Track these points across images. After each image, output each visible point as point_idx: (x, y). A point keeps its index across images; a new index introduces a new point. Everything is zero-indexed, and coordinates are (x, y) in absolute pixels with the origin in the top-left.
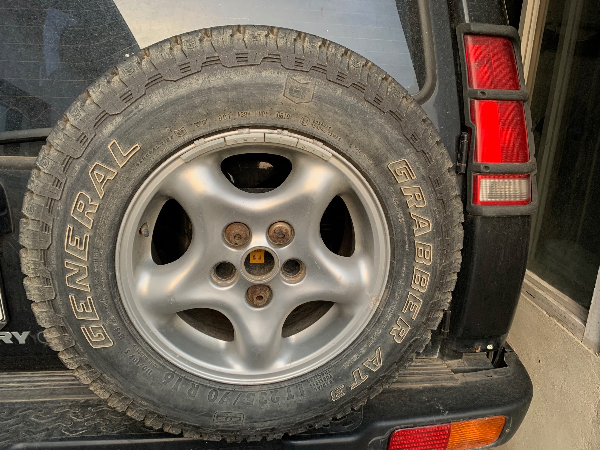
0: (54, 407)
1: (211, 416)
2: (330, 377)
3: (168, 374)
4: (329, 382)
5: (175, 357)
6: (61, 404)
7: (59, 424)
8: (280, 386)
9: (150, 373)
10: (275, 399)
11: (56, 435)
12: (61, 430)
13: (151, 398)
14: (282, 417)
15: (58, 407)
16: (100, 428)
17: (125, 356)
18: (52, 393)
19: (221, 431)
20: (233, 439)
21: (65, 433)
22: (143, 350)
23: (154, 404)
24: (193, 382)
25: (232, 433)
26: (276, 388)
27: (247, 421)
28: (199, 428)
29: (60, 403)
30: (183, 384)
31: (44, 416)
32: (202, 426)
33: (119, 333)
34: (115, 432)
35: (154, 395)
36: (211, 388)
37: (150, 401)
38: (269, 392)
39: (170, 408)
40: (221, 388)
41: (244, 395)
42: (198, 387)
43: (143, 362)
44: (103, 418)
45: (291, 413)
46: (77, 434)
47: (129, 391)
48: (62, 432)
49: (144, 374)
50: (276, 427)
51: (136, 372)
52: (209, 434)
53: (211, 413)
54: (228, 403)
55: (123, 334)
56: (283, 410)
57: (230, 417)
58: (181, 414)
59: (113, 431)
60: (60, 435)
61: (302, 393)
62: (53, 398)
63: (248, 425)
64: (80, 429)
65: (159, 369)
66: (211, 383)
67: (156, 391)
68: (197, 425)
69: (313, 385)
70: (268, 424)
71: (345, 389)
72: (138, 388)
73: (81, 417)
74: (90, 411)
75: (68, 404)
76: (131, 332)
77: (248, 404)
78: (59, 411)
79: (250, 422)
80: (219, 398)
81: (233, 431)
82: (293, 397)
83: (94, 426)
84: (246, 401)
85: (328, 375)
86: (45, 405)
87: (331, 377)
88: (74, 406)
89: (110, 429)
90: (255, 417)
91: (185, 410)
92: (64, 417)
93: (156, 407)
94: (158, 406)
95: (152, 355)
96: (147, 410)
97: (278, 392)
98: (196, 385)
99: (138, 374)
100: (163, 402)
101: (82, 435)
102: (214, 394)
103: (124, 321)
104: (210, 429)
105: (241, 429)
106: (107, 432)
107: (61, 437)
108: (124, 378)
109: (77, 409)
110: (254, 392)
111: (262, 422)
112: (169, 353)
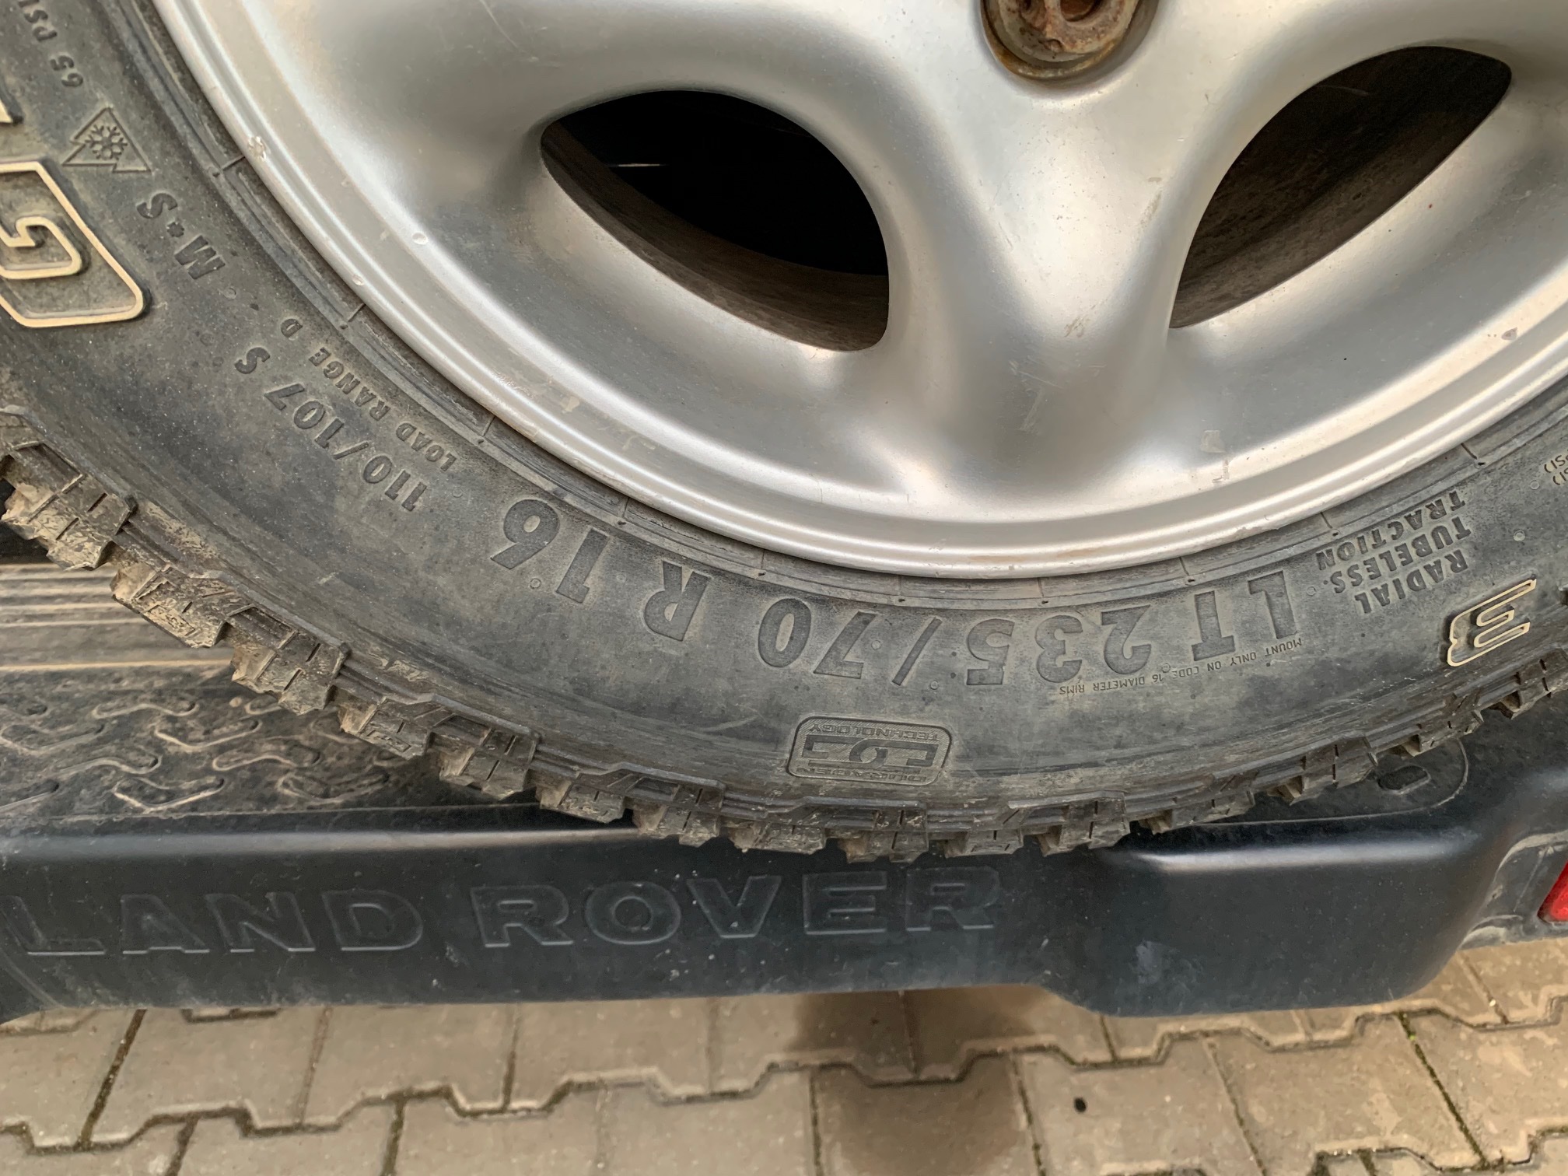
0: (94, 696)
1: (774, 739)
2: (1453, 532)
3: (524, 510)
4: (1446, 565)
5: (557, 411)
6: (125, 684)
7: (104, 761)
8: (1156, 582)
9: (414, 497)
10: (1128, 653)
11: (86, 807)
12: (110, 787)
13: (441, 641)
14: (1152, 748)
15: (110, 696)
16: (272, 784)
17: (240, 389)
18: (92, 642)
19: (826, 811)
20: (881, 847)
21: (123, 802)
22: (352, 353)
23: (462, 675)
24: (670, 554)
25: (881, 821)
26: (1134, 593)
27: (968, 767)
28: (713, 794)
29: (118, 681)
30: (611, 568)
31: (46, 731)
32: (728, 789)
33: (177, 231)
34: (337, 801)
35: (454, 623)
36: (776, 589)
37: (438, 659)
38: (1096, 616)
39: (552, 695)
40: (825, 591)
41: (950, 634)
42: (698, 584)
43: (365, 431)
44: (286, 742)
45: (1208, 729)
46: (174, 805)
47: (311, 602)
48: (113, 796)
49: (377, 504)
50: (1111, 797)
51: (330, 492)
52: (762, 823)
53: (773, 724)
54: (868, 673)
55: (202, 241)
56: (1167, 714)
57: (877, 743)
58: (615, 725)
59: (326, 795)
60: (101, 811)
61: (1281, 621)
62: (94, 661)
63: (970, 786)
64: (186, 785)
65: (465, 479)
66: (772, 564)
67: (466, 607)
68: (701, 781)
69: (1347, 581)
70: (1074, 780)
71: (1532, 604)
72: (358, 587)
73: (199, 735)
74: (239, 711)
75: (152, 684)
76: (252, 228)
77: (975, 680)
78: (110, 710)
79: (982, 772)
80: (819, 645)
81: (885, 812)
82: (1229, 645)
83: (246, 774)
84: (963, 662)
85: (1447, 523)
86: (59, 688)
87: (1463, 534)
88: (175, 692)
89: (313, 786)
90: (1014, 746)
91: (638, 709)
92: (128, 736)
93: (476, 693)
94: (487, 686)
95: (410, 391)
96: (431, 706)
97: (1147, 616)
98: (687, 574)
99: (340, 503)
100: (509, 664)
101: (193, 810)
102: (788, 623)
103: (195, 149)
104: (769, 802)
105: (931, 804)
106: (301, 801)
107: (104, 818)
108: (260, 522)
109: (186, 705)
110: (1011, 618)
111: (1045, 771)
112: (517, 383)
